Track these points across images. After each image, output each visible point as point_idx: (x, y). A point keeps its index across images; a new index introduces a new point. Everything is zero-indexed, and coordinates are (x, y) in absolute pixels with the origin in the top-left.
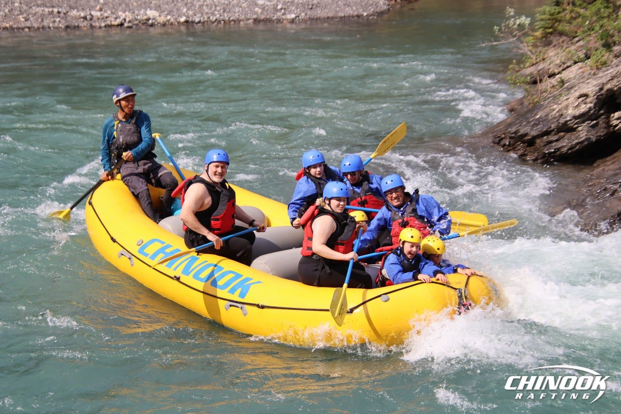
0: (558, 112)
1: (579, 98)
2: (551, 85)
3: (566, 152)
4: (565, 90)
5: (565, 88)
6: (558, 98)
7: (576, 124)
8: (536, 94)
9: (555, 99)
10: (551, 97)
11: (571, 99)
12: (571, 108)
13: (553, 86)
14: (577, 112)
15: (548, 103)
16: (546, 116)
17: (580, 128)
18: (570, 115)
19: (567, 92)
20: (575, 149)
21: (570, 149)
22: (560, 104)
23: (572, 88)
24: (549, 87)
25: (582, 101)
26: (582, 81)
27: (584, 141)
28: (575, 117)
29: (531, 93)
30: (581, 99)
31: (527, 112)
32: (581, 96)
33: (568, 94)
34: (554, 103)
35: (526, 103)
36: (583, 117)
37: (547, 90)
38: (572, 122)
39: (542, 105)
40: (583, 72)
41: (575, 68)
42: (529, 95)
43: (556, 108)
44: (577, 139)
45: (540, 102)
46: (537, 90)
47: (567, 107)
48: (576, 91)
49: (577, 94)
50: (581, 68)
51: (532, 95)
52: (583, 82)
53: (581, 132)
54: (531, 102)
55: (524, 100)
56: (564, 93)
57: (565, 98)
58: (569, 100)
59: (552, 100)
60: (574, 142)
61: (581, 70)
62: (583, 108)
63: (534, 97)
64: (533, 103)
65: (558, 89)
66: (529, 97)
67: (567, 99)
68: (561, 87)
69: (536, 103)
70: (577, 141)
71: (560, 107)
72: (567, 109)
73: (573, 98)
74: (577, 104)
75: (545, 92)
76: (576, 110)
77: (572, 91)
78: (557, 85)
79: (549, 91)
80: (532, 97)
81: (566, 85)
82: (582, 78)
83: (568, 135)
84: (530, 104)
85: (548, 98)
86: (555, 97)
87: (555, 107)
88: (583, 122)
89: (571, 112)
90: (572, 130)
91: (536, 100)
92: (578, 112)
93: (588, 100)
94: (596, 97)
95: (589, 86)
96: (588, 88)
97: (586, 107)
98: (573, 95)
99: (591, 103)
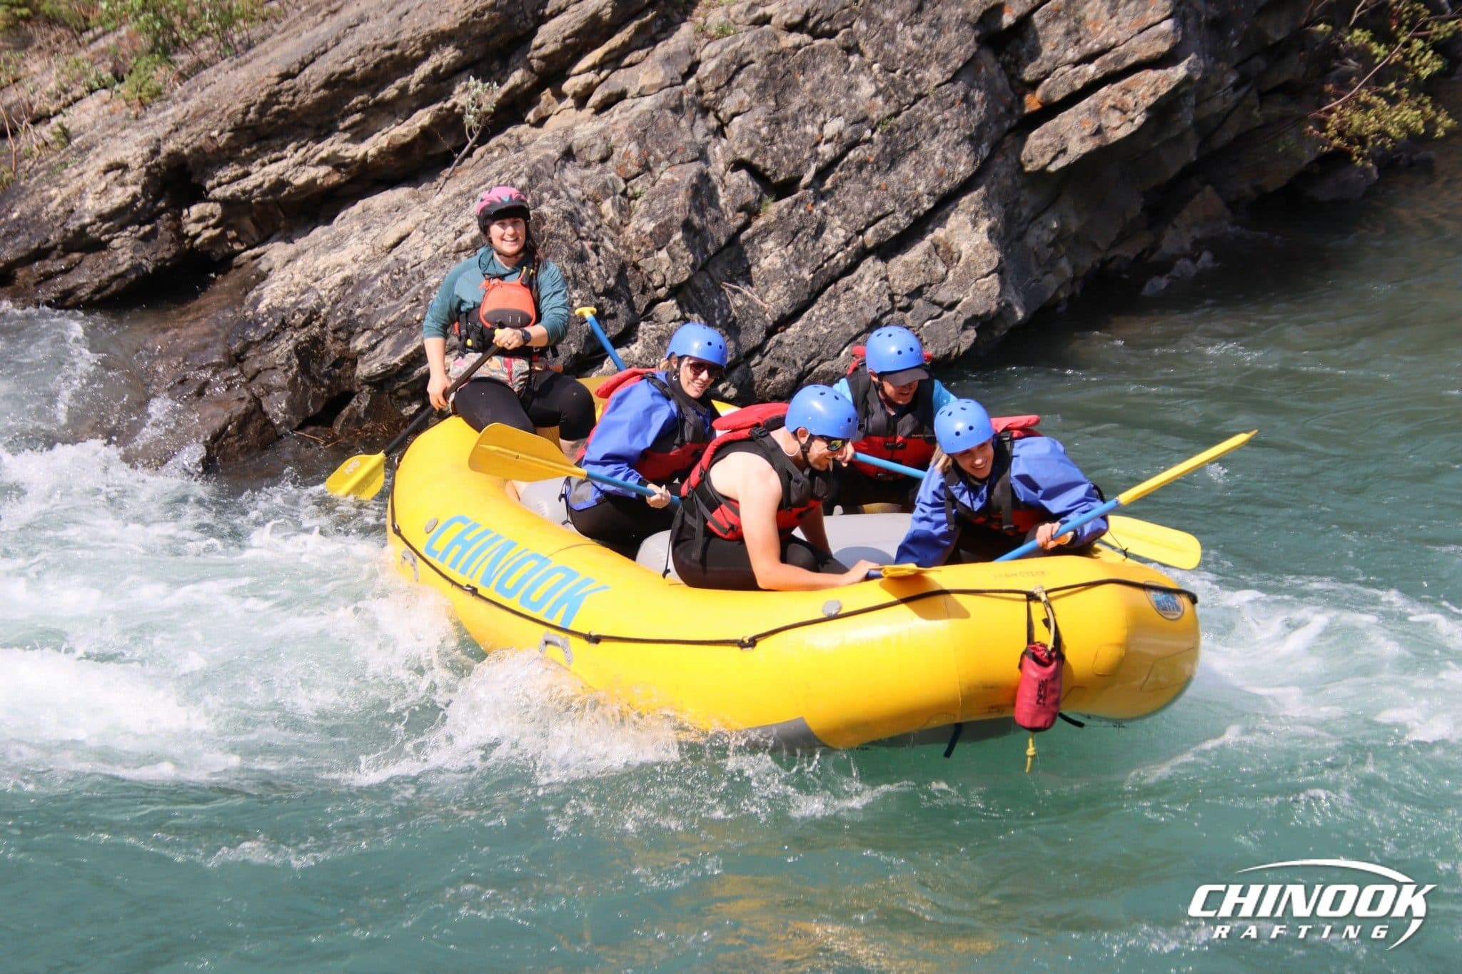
0: (60, 204)
1: (105, 172)
2: (41, 142)
3: (90, 299)
4: (74, 153)
5: (73, 149)
6: (59, 173)
7: (107, 231)
9: (53, 173)
10: (43, 169)
11: (90, 175)
12: (90, 196)
13: (47, 144)
14: (106, 206)
15: (37, 182)
16: (33, 214)
17: (116, 243)
18: (90, 212)
19: (79, 159)
20: (108, 292)
21: (98, 290)
22: (65, 186)
23: (89, 149)
24: (34, 146)
25: (115, 179)
26: (110, 132)
27: (127, 271)
28: (102, 217)
30: (111, 175)
32: (111, 168)
33: (81, 162)
34: (49, 183)
36: (120, 217)
37: (32, 153)
38: (95, 227)
39: (23, 189)
40: (111, 113)
41: (92, 103)
43: (57, 195)
44: (110, 267)
45: (17, 183)
46: (8, 153)
47: (80, 194)
48: (98, 155)
49: (102, 163)
50: (106, 103)
52: (114, 136)
53: (120, 252)
56: (72, 160)
57: (75, 171)
58: (85, 176)
59: (46, 175)
60: (105, 276)
61: (106, 108)
62: (119, 196)
63: (3, 169)
65: (57, 152)
67: (80, 175)
68: (64, 146)
69: (8, 183)
70: (112, 272)
71: (65, 192)
72: (81, 198)
73: (93, 173)
74: (103, 185)
75: (26, 158)
76: (103, 201)
77: (91, 156)
78: (53, 142)
79: (36, 154)
81: (75, 142)
82: (113, 128)
83: (90, 259)
85: (37, 172)
86: (51, 168)
87: (53, 192)
88: (123, 228)
89: (91, 206)
90: (99, 246)
91: (7, 175)
92: (109, 205)
93: (129, 177)
94: (144, 169)
95: (127, 145)
96: (125, 149)
97: (124, 193)
98: (92, 165)
99: (136, 184)
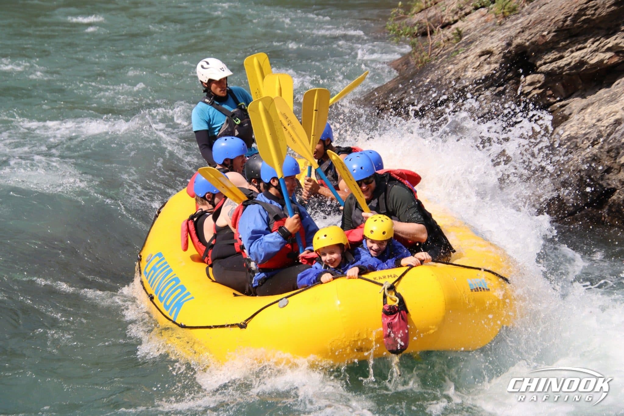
0: (453, 74)
1: (480, 56)
2: (446, 39)
4: (463, 45)
5: (463, 43)
6: (454, 57)
8: (425, 50)
9: (450, 57)
10: (445, 54)
11: (471, 58)
12: (471, 70)
13: (449, 40)
15: (441, 62)
16: (438, 80)
18: (469, 79)
19: (465, 49)
22: (457, 64)
23: (471, 42)
24: (442, 41)
25: (485, 60)
26: (484, 33)
28: (476, 82)
29: (420, 49)
30: (483, 58)
31: (413, 76)
32: (483, 54)
33: (467, 50)
34: (448, 62)
35: (413, 62)
36: (486, 82)
37: (440, 45)
39: (434, 65)
40: (486, 22)
41: (476, 16)
42: (416, 52)
43: (452, 69)
45: (430, 61)
46: (427, 45)
47: (465, 69)
48: (476, 46)
49: (478, 51)
50: (484, 16)
51: (421, 52)
52: (486, 35)
54: (419, 60)
55: (410, 58)
56: (461, 49)
57: (463, 56)
58: (468, 58)
59: (446, 58)
61: (483, 19)
62: (487, 70)
63: (423, 54)
64: (422, 62)
65: (454, 44)
66: (416, 54)
67: (466, 57)
68: (458, 41)
69: (425, 63)
71: (457, 67)
72: (465, 71)
73: (472, 56)
74: (478, 63)
75: (437, 47)
76: (477, 73)
77: (472, 47)
78: (452, 39)
79: (442, 46)
80: (420, 54)
81: (464, 39)
82: (485, 30)
84: (418, 63)
85: (442, 56)
86: (449, 54)
87: (450, 67)
88: (487, 88)
89: (471, 75)
91: (426, 58)
92: (480, 75)
93: (493, 59)
94: (502, 54)
95: (493, 40)
96: (492, 43)
97: (490, 67)
98: (473, 52)
99: (496, 63)
